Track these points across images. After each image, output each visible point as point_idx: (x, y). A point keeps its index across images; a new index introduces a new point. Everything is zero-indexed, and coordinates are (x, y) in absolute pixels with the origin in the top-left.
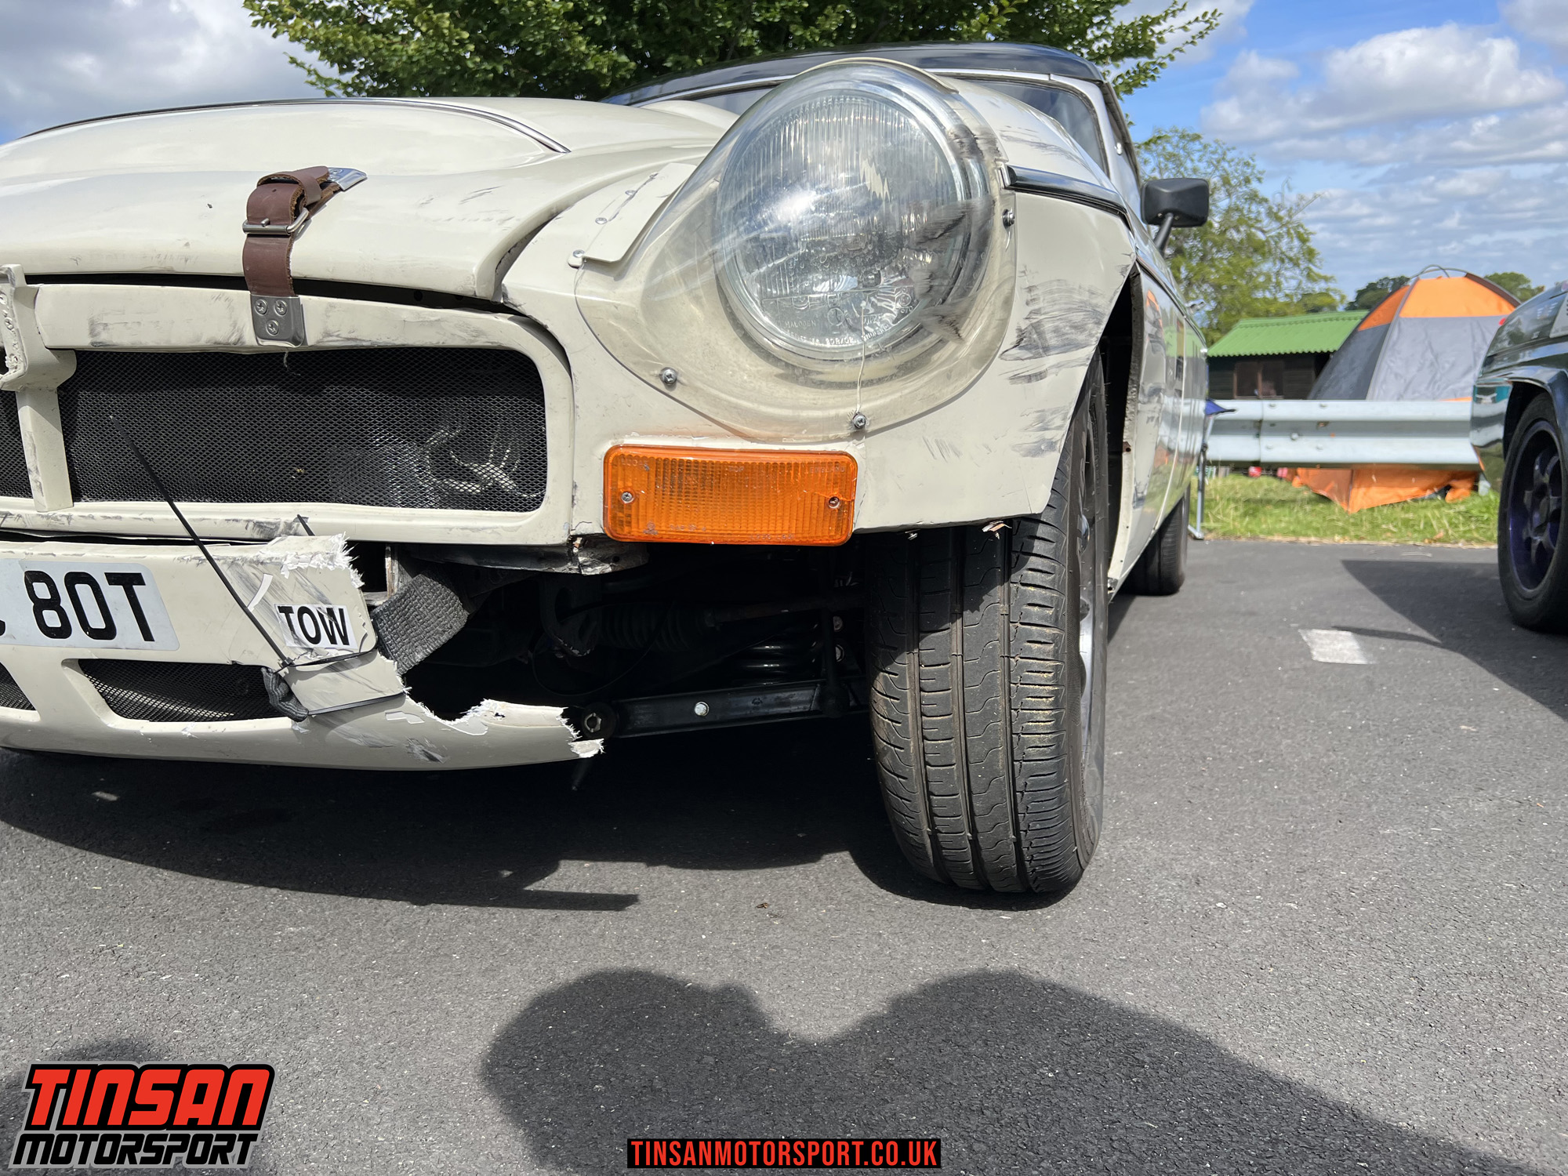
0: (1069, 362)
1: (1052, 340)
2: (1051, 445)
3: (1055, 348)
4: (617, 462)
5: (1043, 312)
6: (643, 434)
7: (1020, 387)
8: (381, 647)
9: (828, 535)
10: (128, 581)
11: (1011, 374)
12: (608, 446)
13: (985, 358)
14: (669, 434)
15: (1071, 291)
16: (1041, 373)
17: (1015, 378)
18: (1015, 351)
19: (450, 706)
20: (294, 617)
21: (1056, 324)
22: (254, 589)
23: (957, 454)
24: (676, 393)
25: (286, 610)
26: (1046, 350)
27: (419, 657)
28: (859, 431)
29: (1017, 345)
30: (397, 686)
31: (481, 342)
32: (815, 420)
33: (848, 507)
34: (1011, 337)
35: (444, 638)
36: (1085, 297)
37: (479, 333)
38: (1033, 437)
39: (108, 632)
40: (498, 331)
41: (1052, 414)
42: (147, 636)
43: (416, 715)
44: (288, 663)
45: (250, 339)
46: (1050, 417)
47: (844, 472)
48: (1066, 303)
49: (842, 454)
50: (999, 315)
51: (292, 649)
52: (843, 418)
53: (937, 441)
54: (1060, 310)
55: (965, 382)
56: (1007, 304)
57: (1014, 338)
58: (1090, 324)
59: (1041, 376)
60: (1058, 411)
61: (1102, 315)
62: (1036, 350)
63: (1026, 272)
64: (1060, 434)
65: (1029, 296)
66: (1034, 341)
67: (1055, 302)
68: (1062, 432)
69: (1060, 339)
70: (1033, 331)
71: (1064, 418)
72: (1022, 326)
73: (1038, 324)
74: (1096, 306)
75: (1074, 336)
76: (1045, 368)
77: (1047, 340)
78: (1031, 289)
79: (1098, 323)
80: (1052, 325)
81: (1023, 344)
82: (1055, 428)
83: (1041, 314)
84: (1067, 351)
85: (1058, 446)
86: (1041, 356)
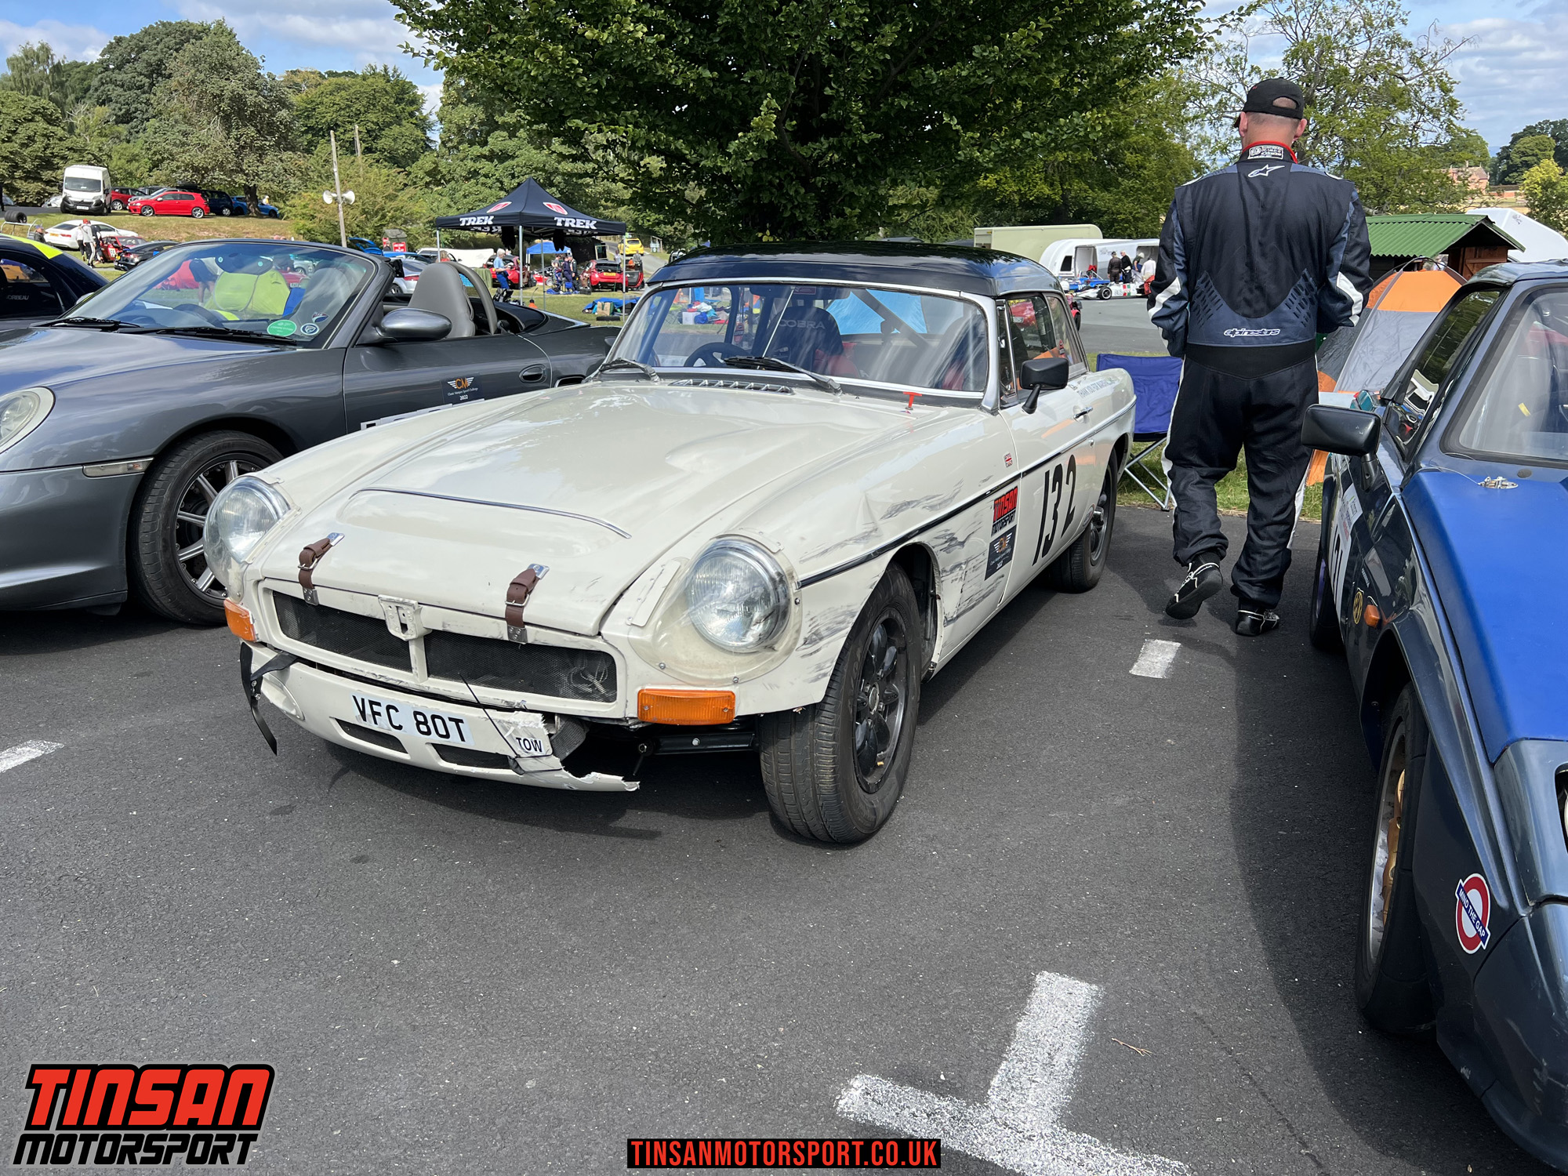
0: (835, 639)
1: (824, 633)
2: (825, 675)
3: (828, 636)
4: (642, 695)
5: (820, 624)
6: (652, 684)
7: (806, 659)
8: (554, 753)
9: (724, 720)
10: (458, 721)
12: (639, 689)
13: (788, 652)
14: (663, 684)
15: (837, 609)
17: (803, 656)
18: (804, 646)
19: (580, 773)
20: (522, 741)
21: (828, 626)
22: (507, 731)
23: (778, 687)
24: (665, 671)
25: (519, 739)
26: (821, 639)
27: (567, 754)
28: (736, 682)
30: (560, 766)
31: (593, 649)
32: (719, 680)
33: (732, 711)
34: (801, 641)
35: (577, 746)
36: (845, 609)
37: (592, 646)
38: (815, 675)
39: (447, 736)
40: (598, 645)
42: (463, 740)
43: (566, 775)
44: (518, 756)
45: (506, 638)
46: (823, 665)
47: (730, 698)
48: (835, 617)
49: (728, 692)
50: (794, 636)
51: (519, 750)
52: (730, 679)
53: (768, 684)
54: (830, 620)
55: (780, 662)
56: (798, 631)
57: (803, 642)
58: (848, 619)
59: (818, 651)
60: (828, 661)
61: (855, 613)
62: (814, 642)
63: (809, 614)
64: (829, 669)
65: (811, 622)
66: (813, 639)
67: (827, 618)
68: (831, 668)
69: (830, 631)
70: (813, 635)
71: (832, 662)
72: (806, 637)
73: (817, 631)
74: (852, 610)
75: (838, 627)
76: (820, 647)
77: (821, 635)
78: (812, 619)
79: (853, 616)
80: (825, 628)
81: (805, 643)
82: (826, 668)
83: (819, 626)
84: (834, 635)
85: (828, 674)
86: (818, 643)
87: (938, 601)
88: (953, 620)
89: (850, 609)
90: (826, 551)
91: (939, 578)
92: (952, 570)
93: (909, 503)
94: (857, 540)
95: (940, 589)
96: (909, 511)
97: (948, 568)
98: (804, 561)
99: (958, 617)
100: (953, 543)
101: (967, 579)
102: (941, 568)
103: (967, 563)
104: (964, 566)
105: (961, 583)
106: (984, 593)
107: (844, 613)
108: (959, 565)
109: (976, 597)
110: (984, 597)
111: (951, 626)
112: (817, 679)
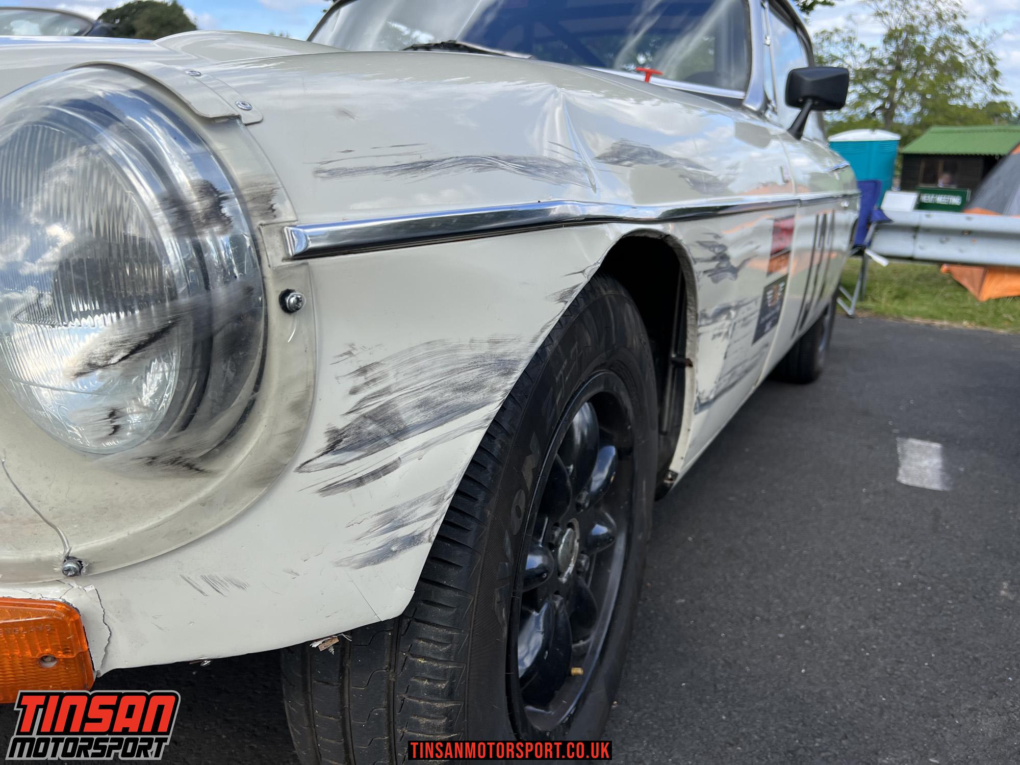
0: (448, 434)
2: (413, 540)
3: (417, 426)
5: (393, 389)
11: (322, 486)
13: (269, 475)
15: (455, 349)
16: (385, 467)
17: (329, 489)
18: (330, 458)
21: (422, 397)
26: (400, 434)
29: (331, 449)
34: (317, 440)
36: (484, 349)
38: (377, 542)
41: (410, 506)
46: (407, 511)
48: (442, 367)
50: (288, 422)
52: (50, 561)
53: (204, 578)
54: (432, 377)
55: (239, 508)
56: (306, 406)
57: (322, 445)
58: (492, 378)
60: (422, 499)
61: (516, 362)
62: (373, 443)
63: (350, 353)
64: (430, 522)
65: (361, 380)
66: (370, 434)
67: (420, 370)
68: (434, 519)
69: (431, 412)
70: (369, 421)
71: (439, 501)
72: (340, 424)
73: (383, 407)
74: (504, 355)
75: (460, 401)
76: (395, 458)
77: (401, 421)
78: (363, 371)
79: (508, 373)
80: (413, 400)
81: (341, 445)
82: (418, 520)
83: (390, 393)
84: (446, 422)
85: (426, 536)
86: (387, 445)
87: (688, 371)
88: (708, 403)
89: (500, 351)
90: (426, 165)
91: (696, 327)
92: (713, 317)
95: (695, 349)
97: (710, 312)
98: (333, 173)
99: (715, 398)
100: (724, 265)
101: (735, 337)
102: (700, 309)
103: (737, 308)
104: (733, 313)
105: (726, 342)
106: (747, 364)
107: (477, 362)
108: (724, 310)
109: (739, 370)
110: (747, 371)
111: (704, 414)
112: (385, 554)
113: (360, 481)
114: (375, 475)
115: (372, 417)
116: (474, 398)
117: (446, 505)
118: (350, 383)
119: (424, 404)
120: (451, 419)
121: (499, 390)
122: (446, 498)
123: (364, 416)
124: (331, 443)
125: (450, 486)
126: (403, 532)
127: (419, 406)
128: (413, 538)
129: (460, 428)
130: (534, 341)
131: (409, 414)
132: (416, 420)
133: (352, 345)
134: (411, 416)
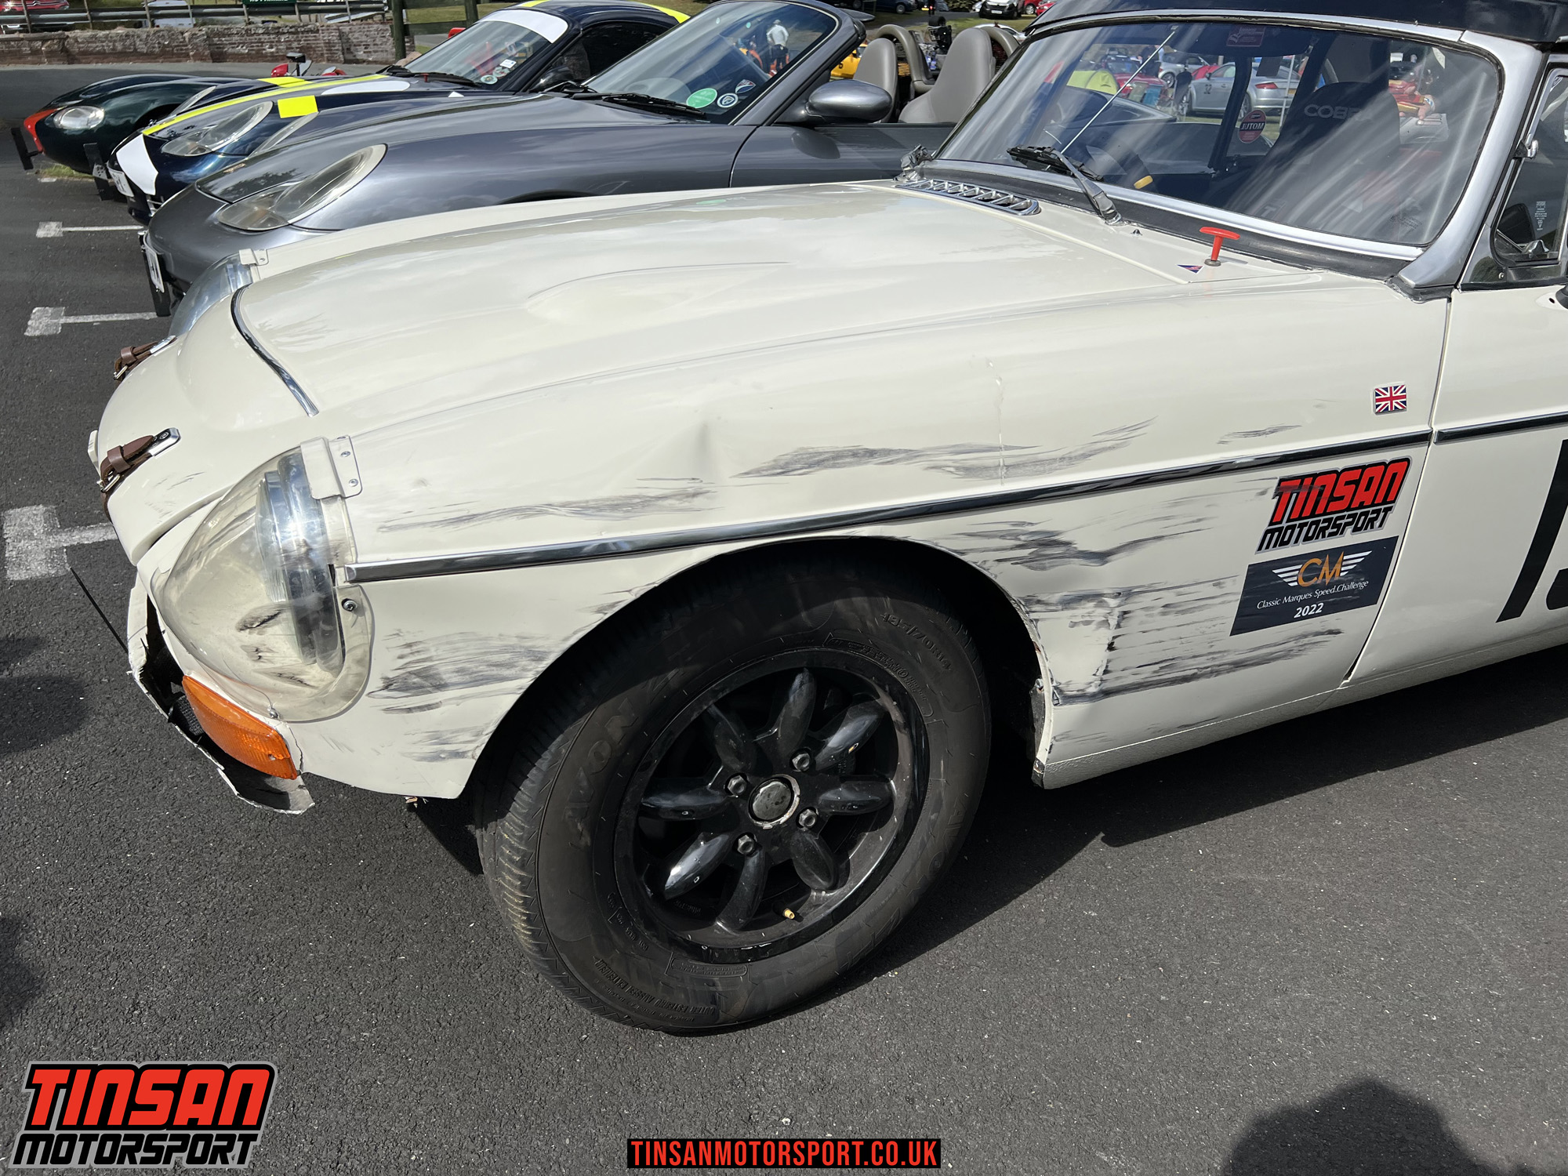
0: (483, 693)
1: (448, 677)
2: (458, 755)
3: (456, 684)
4: (185, 685)
5: (434, 659)
6: (197, 673)
7: (395, 717)
9: (275, 771)
11: (385, 707)
12: (186, 673)
14: (206, 679)
15: (486, 639)
16: (429, 705)
17: (388, 710)
18: (385, 693)
21: (460, 666)
23: (351, 751)
26: (441, 686)
29: (386, 688)
33: (289, 759)
34: (379, 682)
36: (514, 641)
38: (429, 749)
41: (453, 733)
46: (450, 735)
47: (280, 739)
48: (474, 649)
50: (356, 669)
54: (468, 655)
56: (366, 662)
57: (381, 684)
58: (524, 662)
59: (429, 707)
60: (463, 730)
61: (546, 654)
62: (419, 689)
63: (398, 634)
64: (471, 746)
65: (407, 651)
66: (414, 683)
67: (457, 650)
68: (475, 745)
69: (467, 677)
70: (413, 676)
71: (478, 734)
72: (391, 675)
73: (426, 669)
74: (533, 647)
75: (495, 673)
76: (437, 701)
77: (441, 679)
78: (409, 645)
79: (540, 659)
80: (451, 667)
81: (392, 687)
82: (461, 743)
83: (432, 661)
84: (482, 685)
85: (470, 754)
86: (430, 692)
88: (1082, 697)
89: (528, 644)
90: (471, 518)
91: (1023, 612)
92: (1068, 603)
93: (871, 453)
94: (583, 509)
95: (1034, 634)
96: (870, 468)
97: (1056, 597)
98: (391, 528)
100: (1055, 551)
104: (1113, 601)
107: (504, 650)
108: (1091, 597)
110: (1238, 665)
112: (436, 757)
113: (409, 710)
114: (421, 708)
115: (417, 674)
116: (506, 672)
117: (486, 739)
118: (400, 652)
119: (460, 671)
120: (486, 683)
121: (530, 670)
122: (485, 733)
123: (409, 672)
124: (386, 685)
125: (487, 727)
126: (447, 747)
127: (457, 672)
128: (458, 753)
129: (495, 691)
130: (566, 639)
131: (448, 675)
132: (455, 679)
133: (399, 630)
134: (450, 677)
